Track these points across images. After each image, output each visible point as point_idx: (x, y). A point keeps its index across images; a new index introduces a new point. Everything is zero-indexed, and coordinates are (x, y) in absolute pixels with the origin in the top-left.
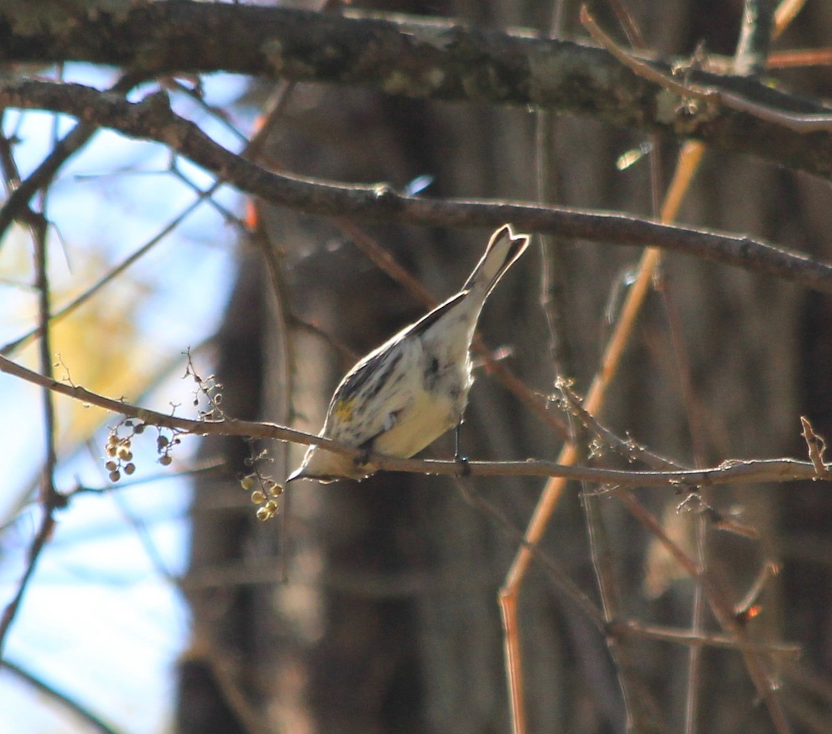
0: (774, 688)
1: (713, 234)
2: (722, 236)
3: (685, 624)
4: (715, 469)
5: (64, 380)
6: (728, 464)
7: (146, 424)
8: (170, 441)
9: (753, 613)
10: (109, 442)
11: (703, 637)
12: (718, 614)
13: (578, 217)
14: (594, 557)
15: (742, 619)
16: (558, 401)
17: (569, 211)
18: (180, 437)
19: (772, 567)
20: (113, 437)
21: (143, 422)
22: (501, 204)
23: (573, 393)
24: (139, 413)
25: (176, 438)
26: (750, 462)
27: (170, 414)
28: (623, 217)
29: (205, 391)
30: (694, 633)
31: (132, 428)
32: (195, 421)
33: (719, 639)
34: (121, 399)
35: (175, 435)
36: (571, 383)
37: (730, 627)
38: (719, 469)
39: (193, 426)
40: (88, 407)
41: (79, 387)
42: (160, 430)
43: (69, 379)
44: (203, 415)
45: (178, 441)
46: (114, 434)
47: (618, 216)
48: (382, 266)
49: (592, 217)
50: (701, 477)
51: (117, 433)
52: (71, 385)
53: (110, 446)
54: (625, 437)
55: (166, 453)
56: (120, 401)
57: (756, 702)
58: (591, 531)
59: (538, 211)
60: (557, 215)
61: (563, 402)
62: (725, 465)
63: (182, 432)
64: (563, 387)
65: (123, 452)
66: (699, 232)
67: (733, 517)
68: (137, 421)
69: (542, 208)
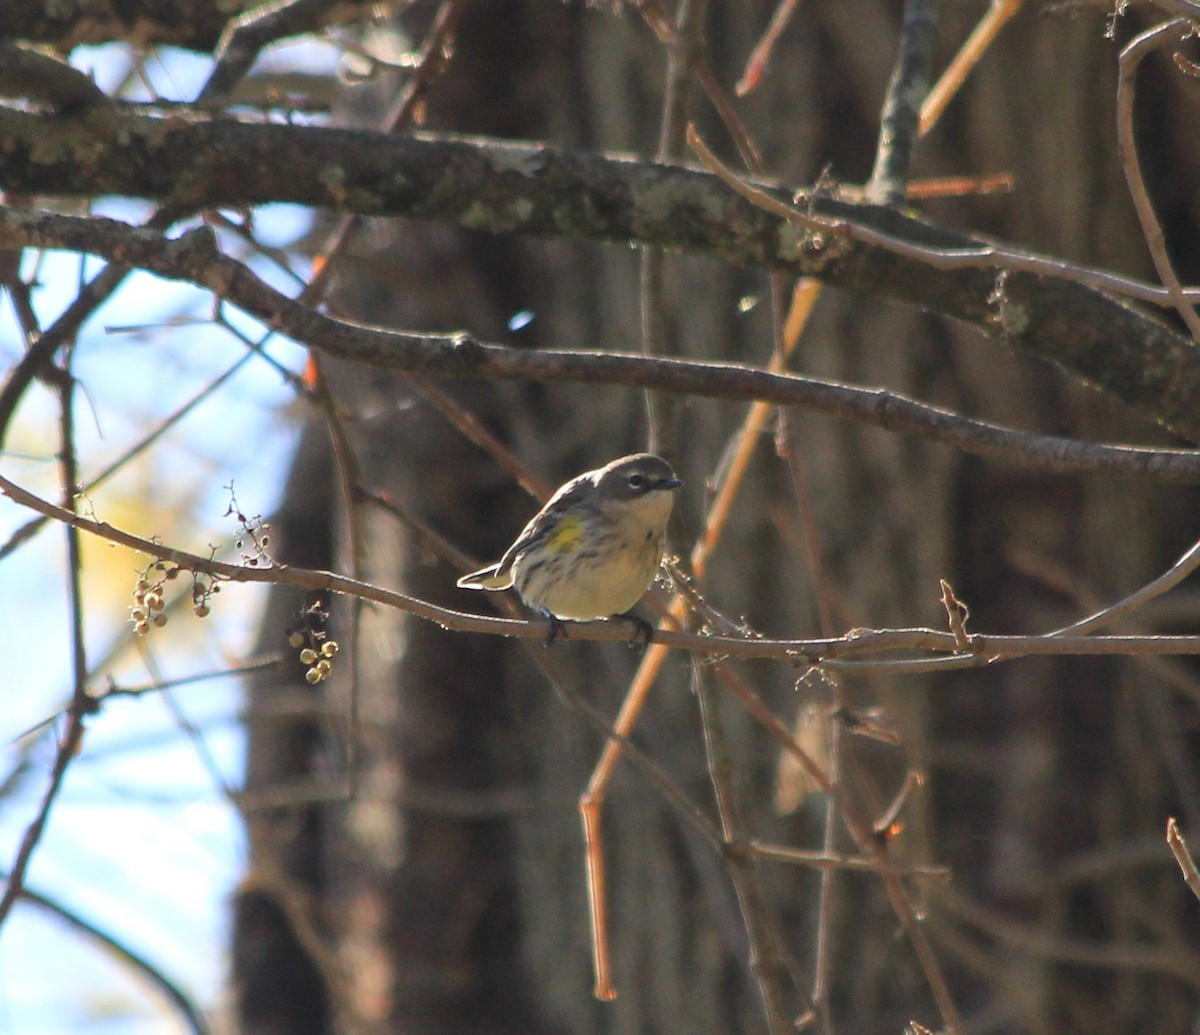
0: (920, 917)
1: (845, 387)
2: (856, 389)
3: (816, 844)
4: (841, 639)
5: (86, 514)
6: (855, 634)
7: (180, 568)
8: (208, 588)
9: (895, 831)
10: (137, 587)
11: (837, 859)
12: (854, 832)
13: (688, 368)
14: (711, 766)
15: (882, 838)
16: (662, 581)
17: (678, 362)
18: (220, 584)
19: (918, 778)
20: (142, 582)
21: (176, 566)
22: (599, 354)
23: (679, 572)
24: (172, 556)
25: (214, 585)
26: (880, 632)
27: (208, 558)
28: (740, 367)
29: (250, 531)
30: (827, 854)
31: (163, 572)
32: (237, 567)
33: (855, 861)
34: (153, 539)
35: (214, 582)
36: (677, 560)
37: (868, 848)
38: (845, 639)
39: (234, 573)
40: (113, 546)
41: (104, 523)
42: (195, 576)
43: (93, 513)
44: (246, 560)
45: (217, 590)
46: (143, 579)
47: (734, 367)
48: (462, 428)
49: (705, 367)
50: (824, 648)
51: (146, 578)
52: (94, 521)
53: (138, 593)
54: (740, 623)
55: (203, 602)
56: (151, 541)
57: (898, 934)
58: (707, 736)
59: (643, 361)
60: (664, 366)
61: (669, 583)
62: (852, 635)
63: (220, 579)
64: (668, 566)
65: (152, 599)
66: (829, 384)
67: (872, 719)
68: (170, 565)
69: (646, 357)
